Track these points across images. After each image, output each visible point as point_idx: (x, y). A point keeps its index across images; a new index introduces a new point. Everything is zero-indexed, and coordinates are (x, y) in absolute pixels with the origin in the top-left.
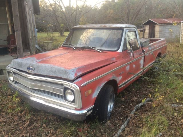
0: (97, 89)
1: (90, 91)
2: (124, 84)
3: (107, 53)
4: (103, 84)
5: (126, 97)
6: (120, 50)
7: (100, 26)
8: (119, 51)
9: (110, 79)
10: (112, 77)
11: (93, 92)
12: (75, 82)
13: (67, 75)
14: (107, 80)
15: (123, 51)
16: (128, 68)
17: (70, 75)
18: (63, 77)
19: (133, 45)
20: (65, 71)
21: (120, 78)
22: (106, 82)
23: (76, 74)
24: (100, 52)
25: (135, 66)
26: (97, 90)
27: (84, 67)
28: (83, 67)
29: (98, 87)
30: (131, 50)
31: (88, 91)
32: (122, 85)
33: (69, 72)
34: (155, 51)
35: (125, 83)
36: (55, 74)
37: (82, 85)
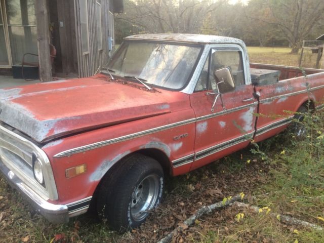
0: (101, 165)
1: (81, 169)
2: (189, 159)
3: (160, 92)
4: (119, 156)
5: (200, 185)
6: (188, 90)
7: (164, 37)
8: (184, 91)
9: (141, 148)
10: (149, 143)
11: (89, 170)
12: (45, 147)
13: (35, 131)
14: (131, 150)
15: (194, 92)
16: (202, 128)
17: (40, 131)
18: (29, 135)
19: (221, 80)
20: (33, 123)
21: (177, 146)
22: (128, 152)
23: (52, 131)
24: (149, 90)
25: (226, 124)
26: (103, 168)
27: (79, 118)
28: (74, 118)
29: (104, 162)
30: (217, 91)
31: (74, 167)
32: (183, 161)
33: (39, 126)
34: (296, 95)
35: (192, 158)
36: (21, 126)
37: (56, 155)
